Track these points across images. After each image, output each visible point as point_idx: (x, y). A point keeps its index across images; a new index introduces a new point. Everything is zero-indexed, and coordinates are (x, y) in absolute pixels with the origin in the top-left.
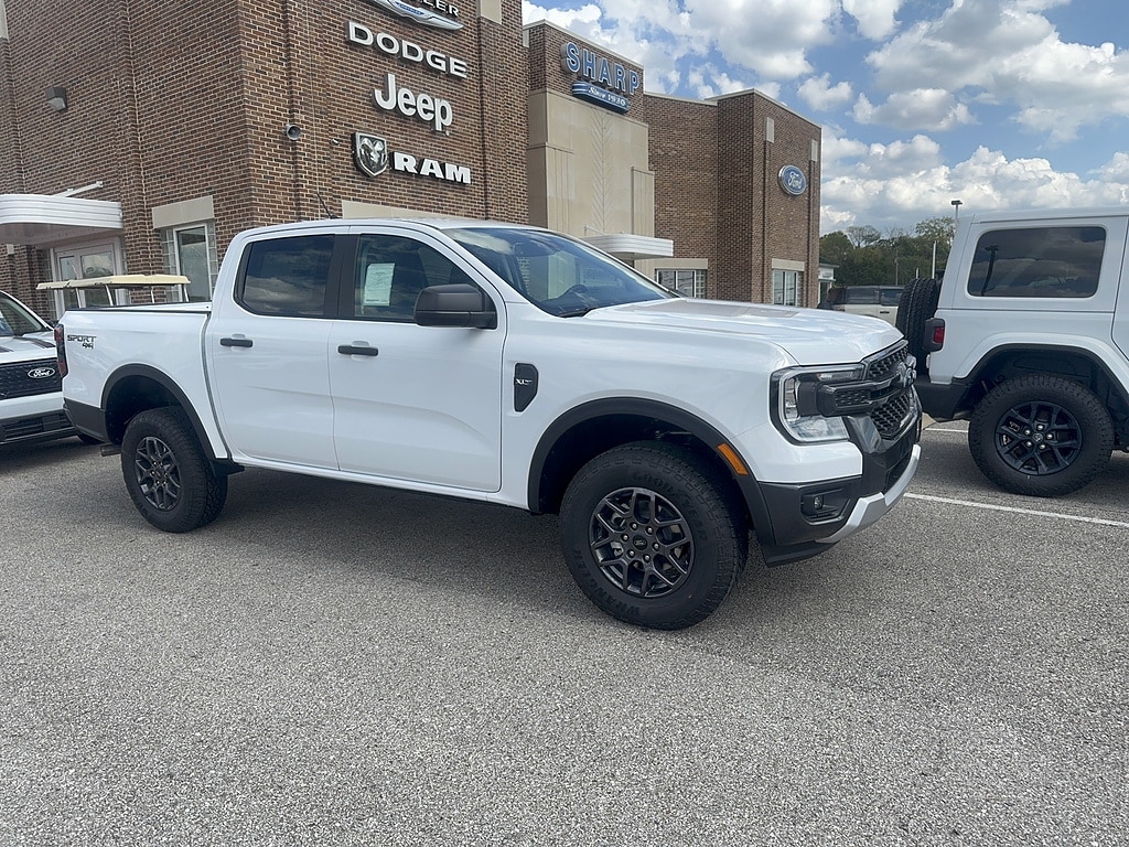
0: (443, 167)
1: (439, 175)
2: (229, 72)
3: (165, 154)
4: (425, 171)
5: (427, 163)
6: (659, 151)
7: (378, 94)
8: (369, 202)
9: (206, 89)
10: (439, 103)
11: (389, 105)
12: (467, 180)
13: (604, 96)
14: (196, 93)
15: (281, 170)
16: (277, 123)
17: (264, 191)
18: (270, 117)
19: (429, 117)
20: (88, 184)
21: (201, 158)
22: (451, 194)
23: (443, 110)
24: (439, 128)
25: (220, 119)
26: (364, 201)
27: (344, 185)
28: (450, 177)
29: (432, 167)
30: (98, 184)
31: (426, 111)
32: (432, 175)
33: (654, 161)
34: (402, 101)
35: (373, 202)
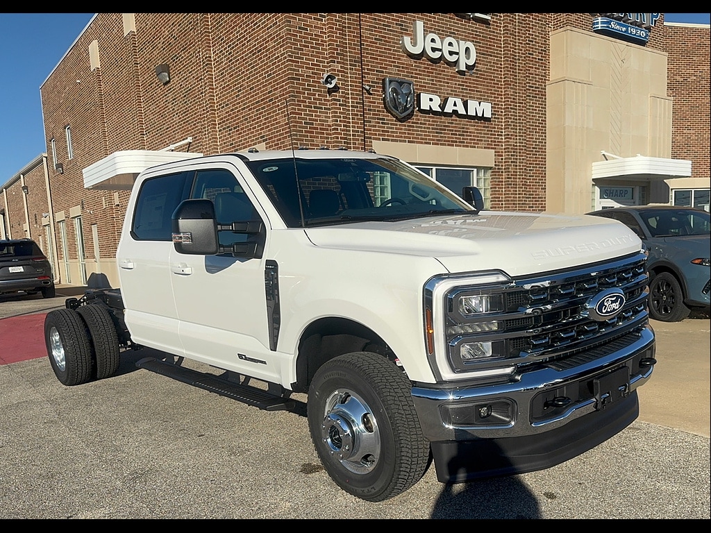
0: (465, 105)
1: (462, 111)
2: (277, 31)
3: (232, 110)
4: (449, 109)
5: (451, 101)
6: (678, 78)
7: (407, 40)
8: (396, 141)
9: (261, 50)
10: (463, 45)
11: (417, 50)
12: (488, 114)
13: (624, 29)
14: (253, 55)
15: (319, 116)
16: (316, 74)
17: (304, 136)
18: (310, 68)
19: (453, 58)
20: (183, 140)
21: (257, 111)
22: (472, 129)
23: (467, 49)
24: (463, 68)
25: (270, 74)
26: (392, 140)
27: (375, 126)
28: (471, 112)
29: (455, 105)
30: (190, 140)
31: (451, 53)
32: (455, 112)
33: (671, 87)
34: (429, 46)
35: (400, 141)
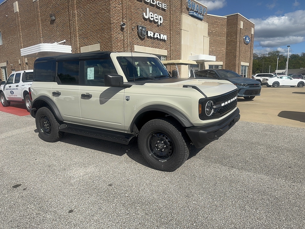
0: (160, 35)
1: (159, 37)
2: (106, 7)
3: (85, 32)
4: (156, 36)
5: (156, 34)
6: (210, 31)
7: (144, 14)
8: (141, 45)
9: (99, 13)
11: (147, 17)
12: (166, 39)
13: (197, 15)
14: (95, 14)
15: (119, 36)
16: (118, 22)
17: (115, 42)
18: (117, 20)
19: (157, 21)
20: (61, 41)
21: (96, 33)
22: (161, 43)
25: (103, 21)
26: (140, 45)
27: (135, 40)
28: (161, 38)
29: (157, 35)
30: (65, 41)
31: (156, 19)
33: (209, 34)
34: (150, 16)
35: (142, 46)
